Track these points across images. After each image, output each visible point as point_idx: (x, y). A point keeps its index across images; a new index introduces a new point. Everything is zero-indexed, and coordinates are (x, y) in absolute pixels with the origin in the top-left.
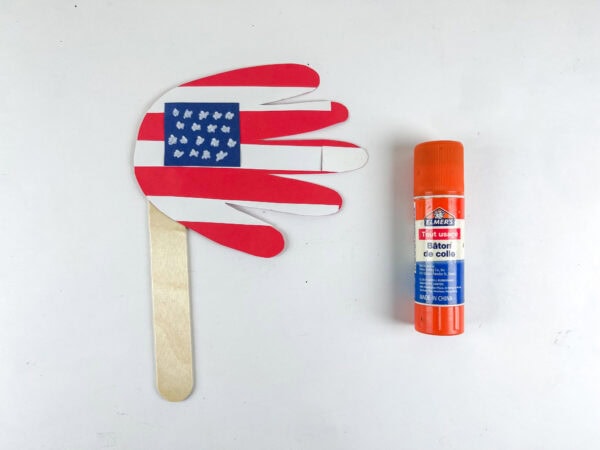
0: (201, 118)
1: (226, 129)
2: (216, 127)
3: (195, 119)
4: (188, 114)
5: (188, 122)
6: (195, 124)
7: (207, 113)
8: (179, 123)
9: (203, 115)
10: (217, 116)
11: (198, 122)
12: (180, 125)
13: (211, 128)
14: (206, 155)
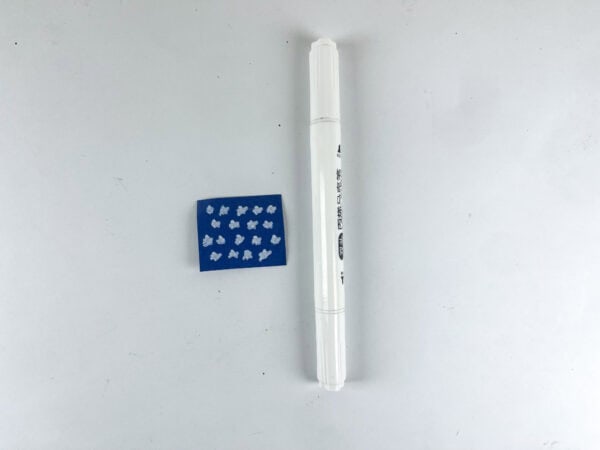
0: (239, 214)
1: (268, 225)
2: (256, 223)
3: (232, 215)
4: (224, 210)
5: (225, 220)
6: (232, 222)
7: (246, 208)
8: (214, 221)
9: (241, 210)
10: (257, 210)
11: (236, 219)
12: (215, 224)
13: (252, 225)
14: (248, 255)
